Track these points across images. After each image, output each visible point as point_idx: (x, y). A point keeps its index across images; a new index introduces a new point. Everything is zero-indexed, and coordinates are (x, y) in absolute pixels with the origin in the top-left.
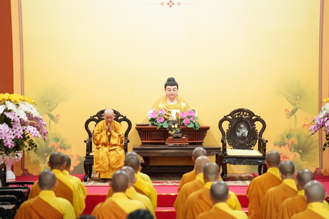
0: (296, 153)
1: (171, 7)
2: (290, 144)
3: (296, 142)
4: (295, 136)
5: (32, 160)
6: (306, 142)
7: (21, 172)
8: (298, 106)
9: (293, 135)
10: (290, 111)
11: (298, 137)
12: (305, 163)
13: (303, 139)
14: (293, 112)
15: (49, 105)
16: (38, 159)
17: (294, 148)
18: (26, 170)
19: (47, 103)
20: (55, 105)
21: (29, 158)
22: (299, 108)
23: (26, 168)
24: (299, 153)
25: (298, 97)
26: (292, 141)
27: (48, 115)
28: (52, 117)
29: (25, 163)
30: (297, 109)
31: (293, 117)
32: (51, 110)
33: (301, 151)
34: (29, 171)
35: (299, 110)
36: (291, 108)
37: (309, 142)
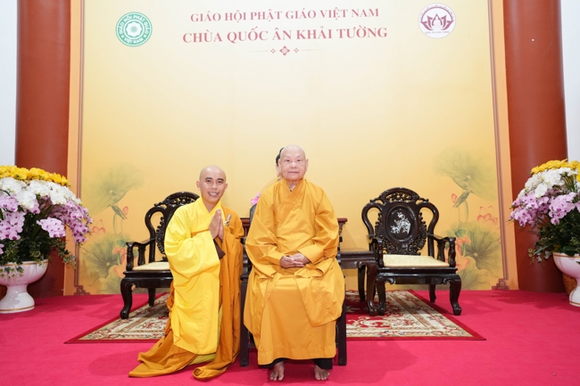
0: (469, 257)
1: (285, 54)
2: (461, 244)
3: (469, 242)
4: (467, 232)
5: (89, 272)
6: (482, 242)
7: (75, 290)
8: (469, 189)
9: (465, 231)
10: (459, 196)
11: (472, 234)
12: (483, 271)
13: (479, 237)
14: (463, 198)
15: (114, 194)
16: (98, 271)
17: (467, 250)
18: (81, 287)
19: (111, 191)
20: (122, 193)
21: (86, 269)
22: (471, 192)
23: (80, 284)
24: (474, 257)
25: (469, 177)
26: (464, 239)
27: (113, 207)
28: (117, 211)
29: (80, 276)
30: (468, 194)
31: (463, 204)
32: (116, 201)
33: (476, 255)
34: (85, 289)
35: (471, 194)
36: (459, 192)
37: (487, 241)
